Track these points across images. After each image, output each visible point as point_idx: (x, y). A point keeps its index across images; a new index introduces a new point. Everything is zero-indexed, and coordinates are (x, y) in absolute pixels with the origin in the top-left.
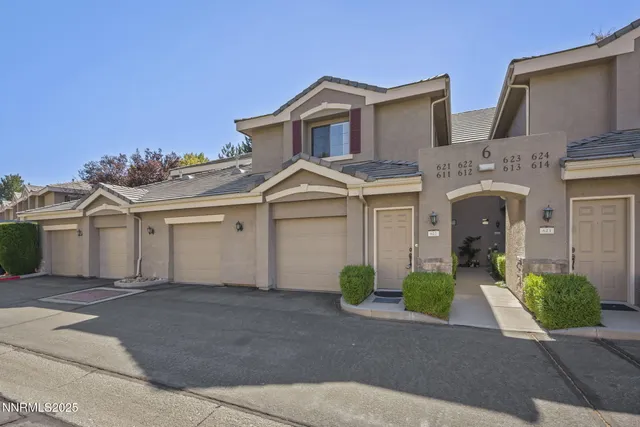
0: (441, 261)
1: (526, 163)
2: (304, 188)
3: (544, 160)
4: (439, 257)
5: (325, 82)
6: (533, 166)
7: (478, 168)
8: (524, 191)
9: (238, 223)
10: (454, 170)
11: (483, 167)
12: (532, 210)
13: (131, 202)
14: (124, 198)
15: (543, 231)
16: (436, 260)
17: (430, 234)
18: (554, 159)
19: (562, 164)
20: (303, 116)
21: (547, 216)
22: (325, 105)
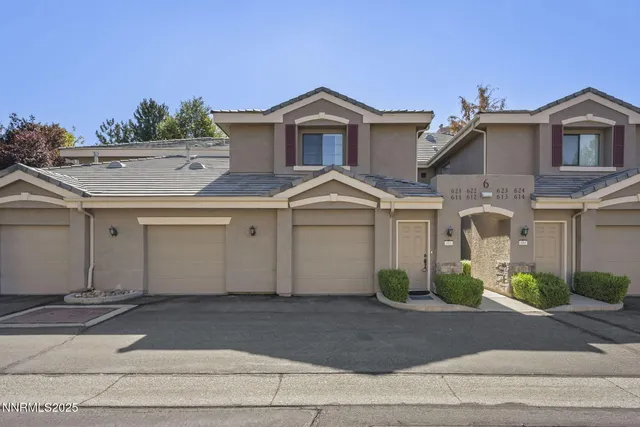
0: (454, 265)
1: (511, 194)
2: (334, 197)
3: (522, 194)
4: (452, 261)
5: (323, 93)
6: (515, 197)
7: (481, 195)
8: (510, 214)
9: (252, 228)
10: (464, 194)
11: (485, 194)
12: (515, 228)
13: (84, 195)
14: (71, 189)
15: (521, 243)
16: (450, 264)
17: (446, 243)
18: (527, 194)
19: (533, 198)
20: (298, 122)
21: (523, 233)
22: (322, 115)
